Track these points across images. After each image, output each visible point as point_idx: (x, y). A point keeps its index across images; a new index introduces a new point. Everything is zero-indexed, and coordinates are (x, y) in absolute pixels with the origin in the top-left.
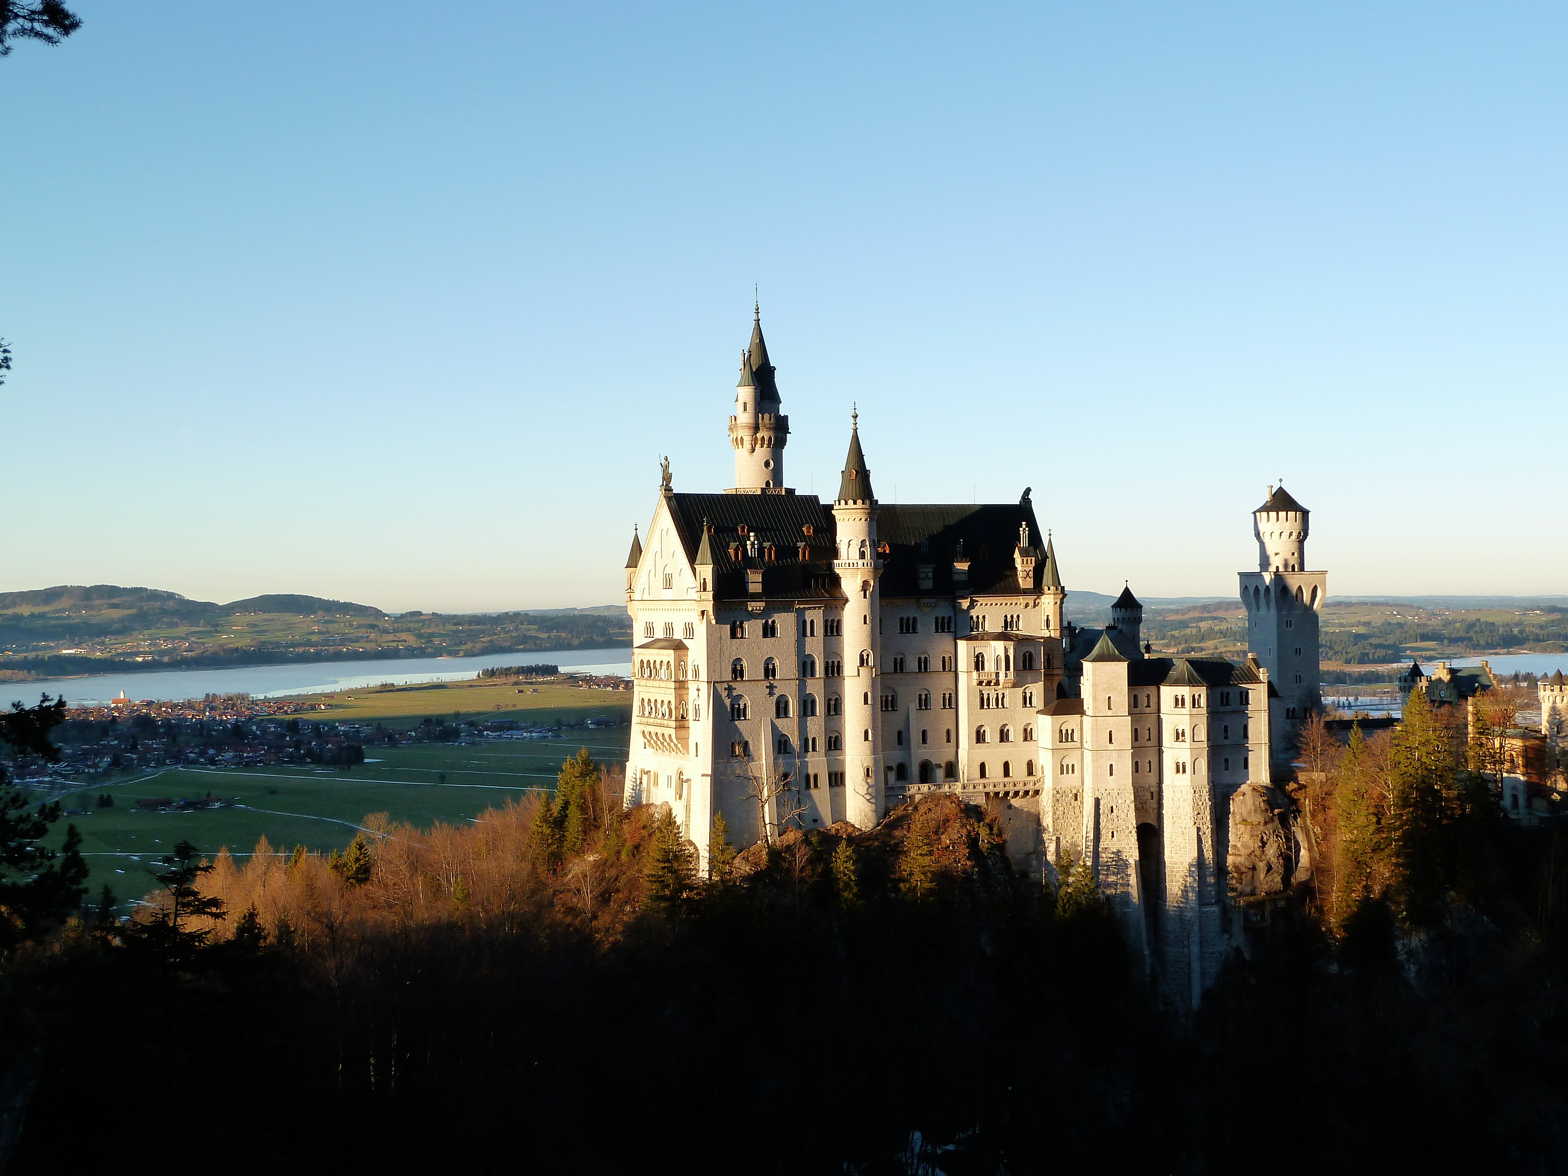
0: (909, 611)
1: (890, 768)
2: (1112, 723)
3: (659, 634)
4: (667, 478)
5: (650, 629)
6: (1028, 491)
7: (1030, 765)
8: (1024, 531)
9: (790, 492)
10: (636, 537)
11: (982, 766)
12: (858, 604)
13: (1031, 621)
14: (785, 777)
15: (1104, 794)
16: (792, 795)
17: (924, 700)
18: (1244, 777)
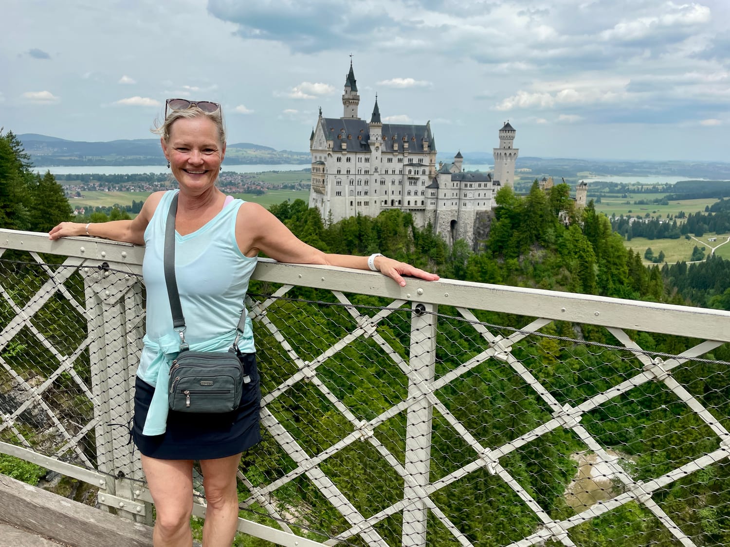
0: (390, 156)
1: (382, 201)
2: (446, 191)
3: (318, 160)
4: (321, 113)
5: (316, 158)
6: (429, 121)
7: (423, 202)
8: (426, 134)
9: (360, 119)
10: (313, 131)
11: (409, 202)
12: (375, 154)
13: (426, 160)
14: (352, 202)
15: (442, 211)
16: (353, 207)
17: (393, 183)
18: (483, 208)
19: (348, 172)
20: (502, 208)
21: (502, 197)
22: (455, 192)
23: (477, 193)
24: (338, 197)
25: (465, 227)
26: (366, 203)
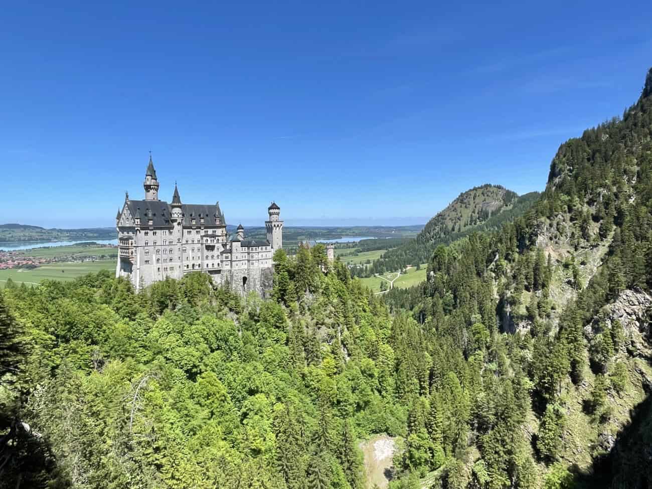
0: (190, 230)
1: (185, 266)
2: (237, 255)
3: (126, 235)
4: (127, 196)
5: (123, 233)
6: (218, 203)
7: (218, 264)
8: (217, 211)
9: (161, 200)
11: (207, 265)
12: (177, 228)
13: (219, 232)
14: (159, 269)
15: (235, 270)
16: (160, 273)
17: (193, 250)
18: (266, 266)
19: (155, 243)
20: (280, 265)
21: (278, 256)
22: (244, 255)
23: (260, 254)
24: (146, 265)
25: (254, 281)
26: (172, 268)
